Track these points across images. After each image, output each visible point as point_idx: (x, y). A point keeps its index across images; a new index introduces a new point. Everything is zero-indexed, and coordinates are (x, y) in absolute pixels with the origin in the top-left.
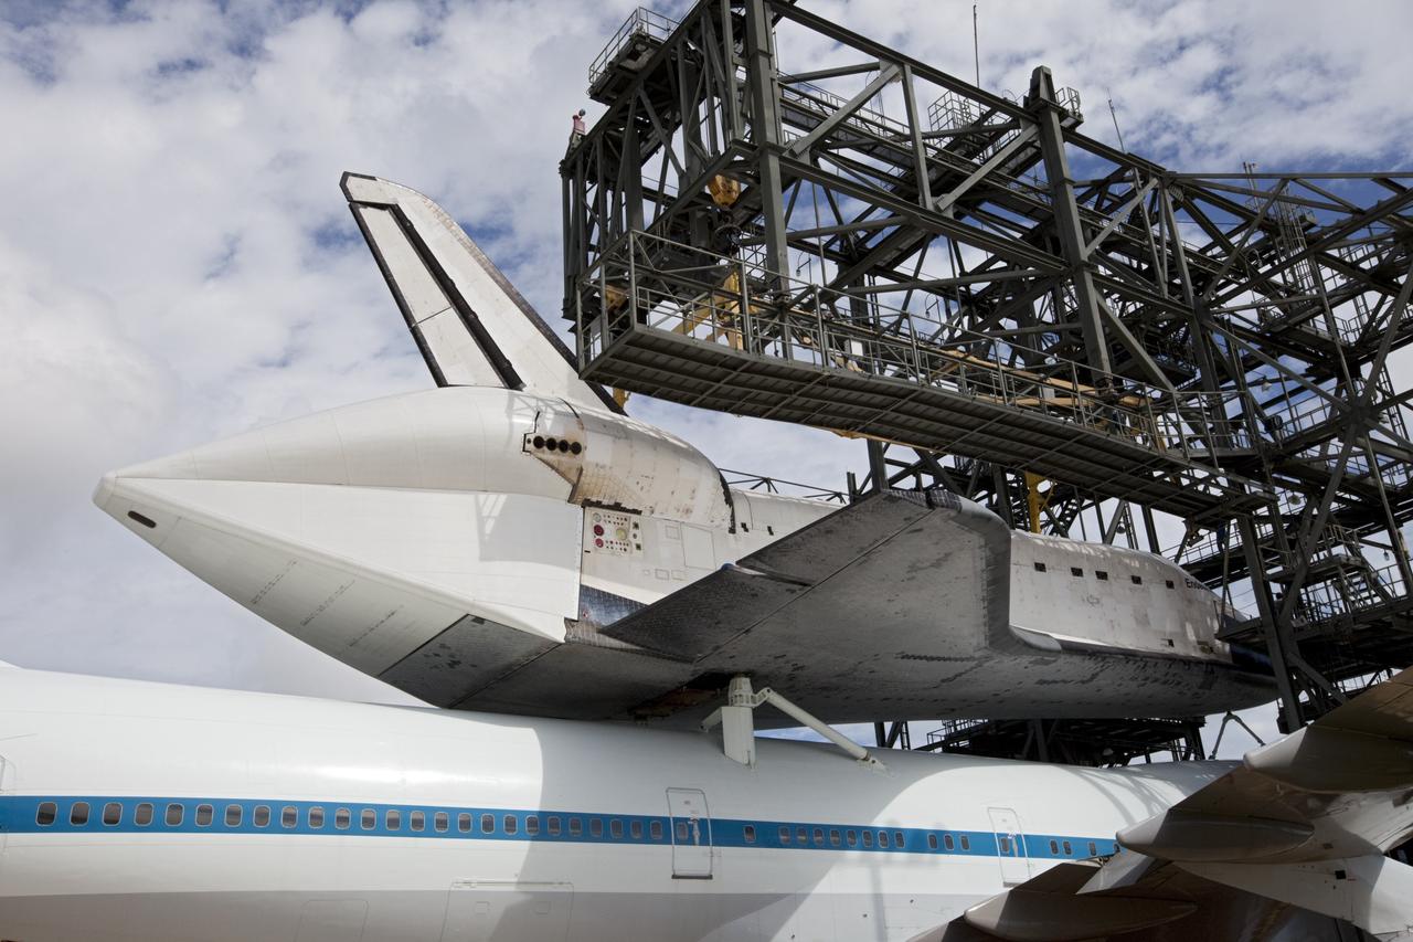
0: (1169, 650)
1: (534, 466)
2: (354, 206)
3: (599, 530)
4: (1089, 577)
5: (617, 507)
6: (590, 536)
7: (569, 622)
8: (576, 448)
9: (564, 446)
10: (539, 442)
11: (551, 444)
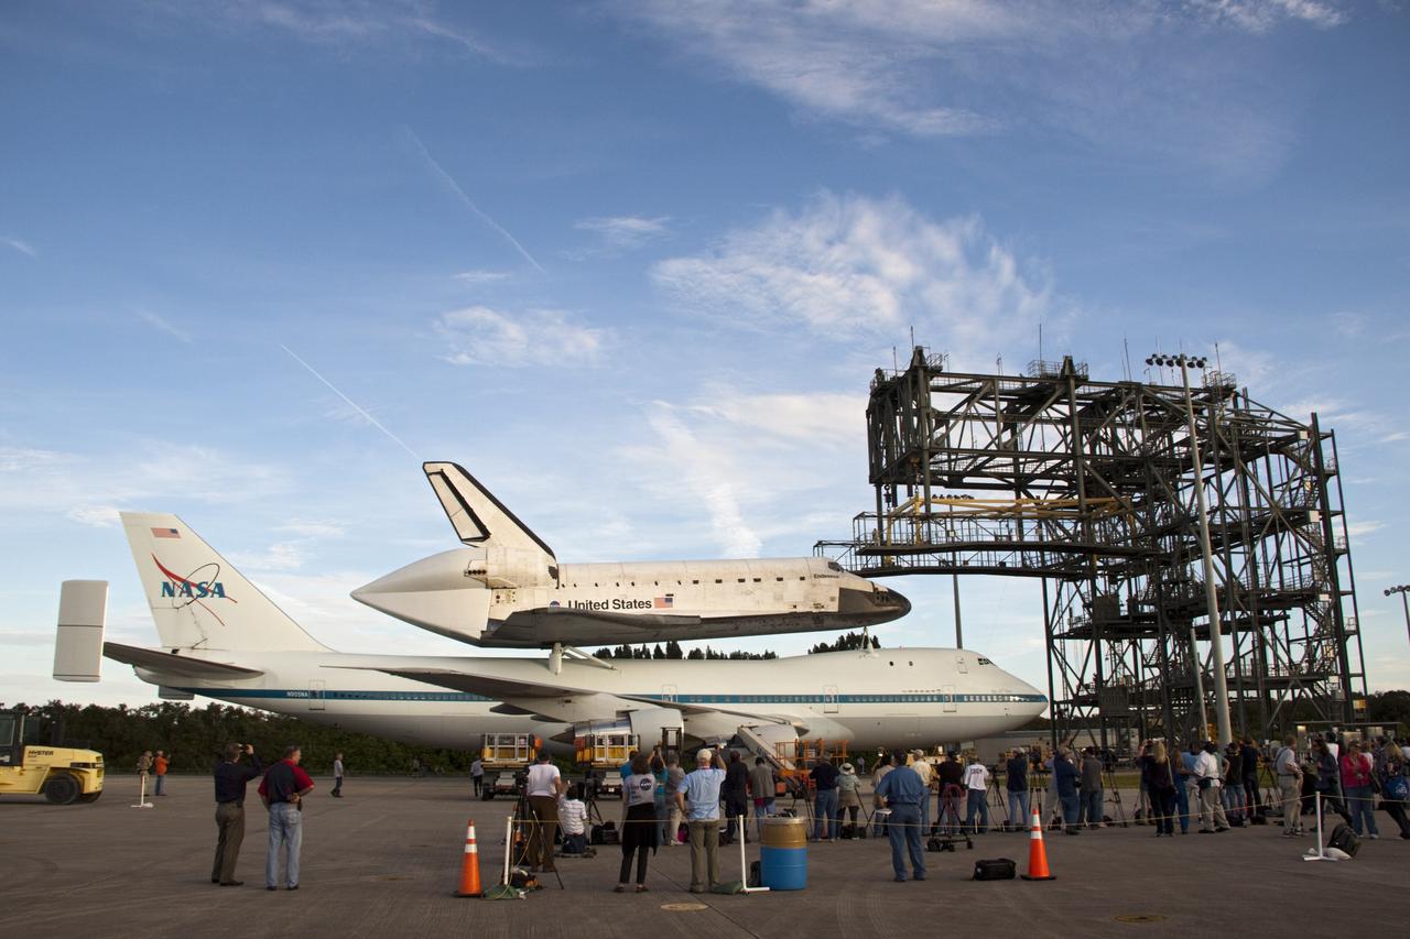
0: (794, 610)
1: (469, 580)
2: (428, 475)
3: (498, 597)
4: (749, 583)
5: (505, 588)
6: (495, 599)
7: (482, 632)
8: (484, 572)
9: (479, 572)
10: (470, 572)
11: (475, 572)
